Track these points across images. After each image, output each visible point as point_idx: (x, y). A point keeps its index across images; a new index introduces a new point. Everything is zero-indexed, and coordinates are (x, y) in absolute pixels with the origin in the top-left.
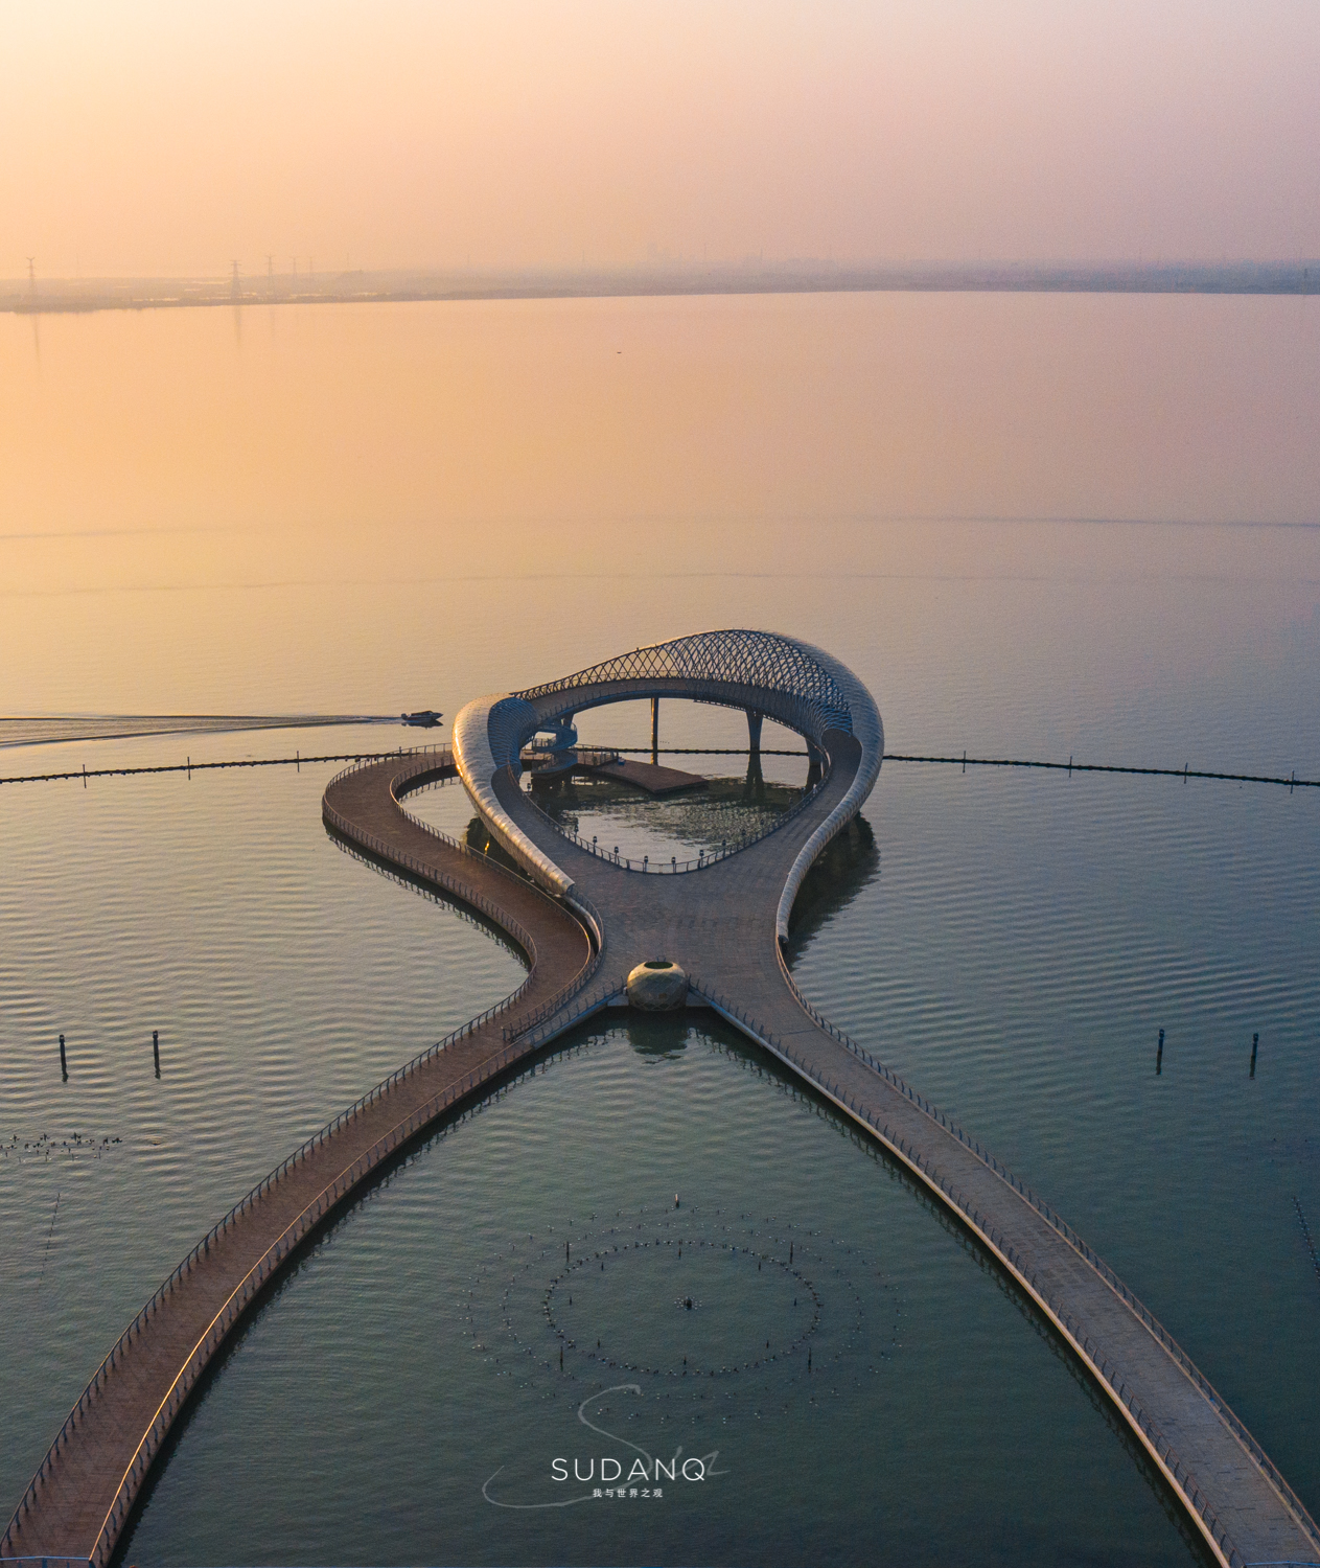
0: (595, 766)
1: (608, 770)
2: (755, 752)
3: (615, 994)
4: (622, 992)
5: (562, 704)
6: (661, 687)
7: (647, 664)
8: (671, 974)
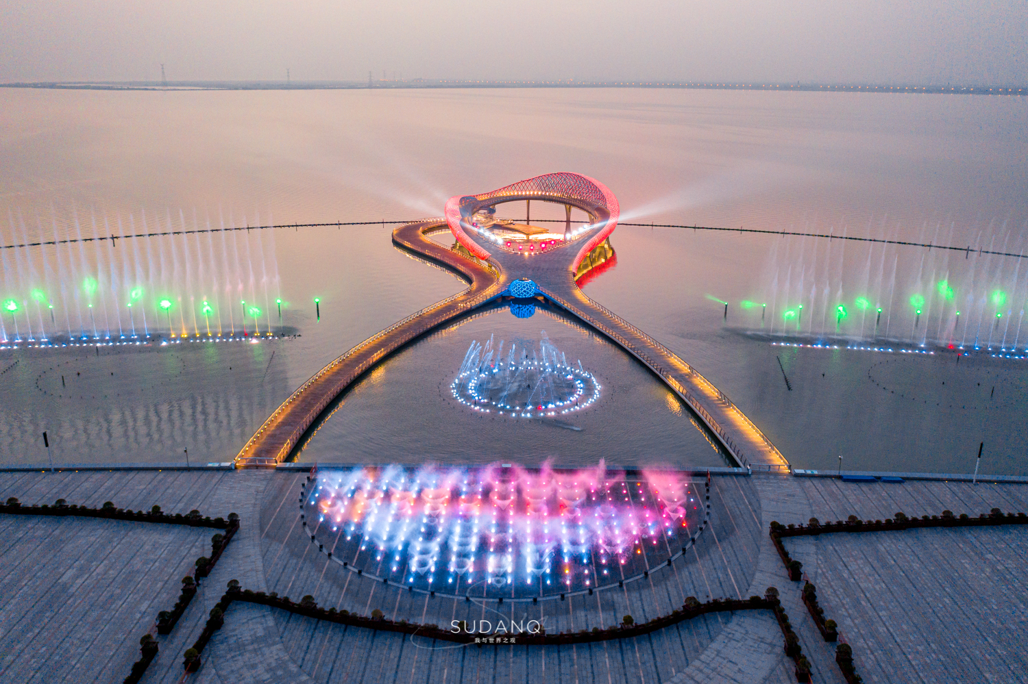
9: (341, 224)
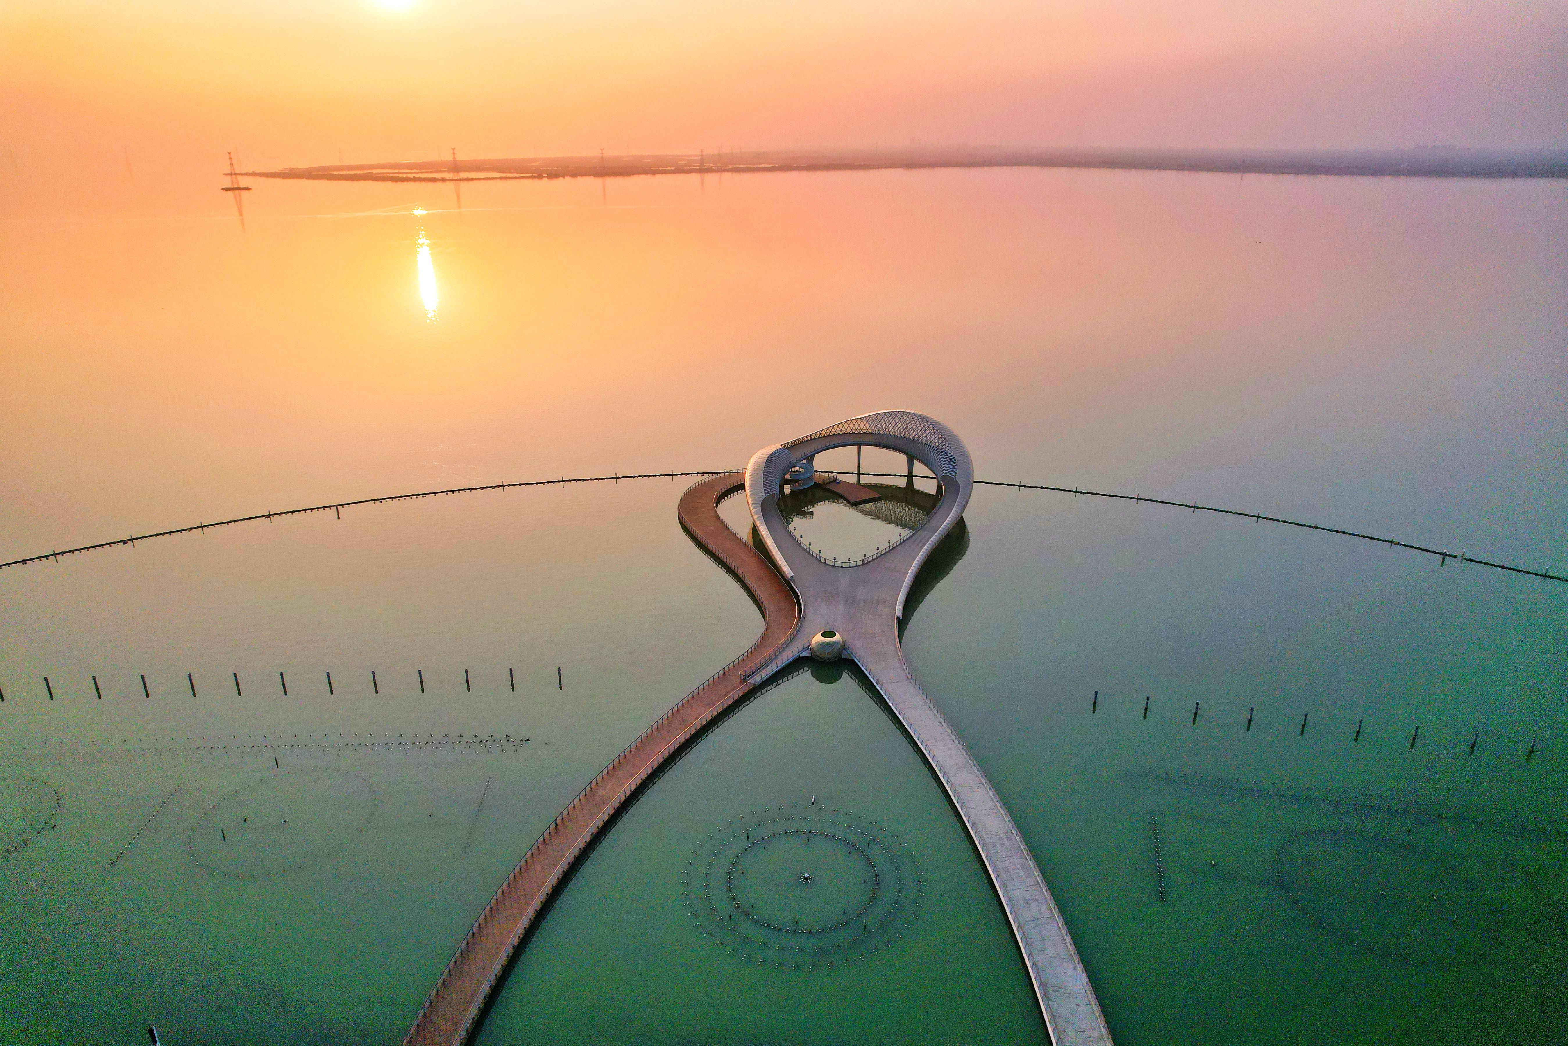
0: (824, 484)
1: (831, 487)
2: (910, 476)
3: (804, 650)
4: (808, 649)
5: (808, 450)
6: (862, 439)
7: (857, 426)
8: (835, 642)
9: (618, 478)
